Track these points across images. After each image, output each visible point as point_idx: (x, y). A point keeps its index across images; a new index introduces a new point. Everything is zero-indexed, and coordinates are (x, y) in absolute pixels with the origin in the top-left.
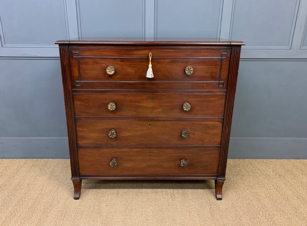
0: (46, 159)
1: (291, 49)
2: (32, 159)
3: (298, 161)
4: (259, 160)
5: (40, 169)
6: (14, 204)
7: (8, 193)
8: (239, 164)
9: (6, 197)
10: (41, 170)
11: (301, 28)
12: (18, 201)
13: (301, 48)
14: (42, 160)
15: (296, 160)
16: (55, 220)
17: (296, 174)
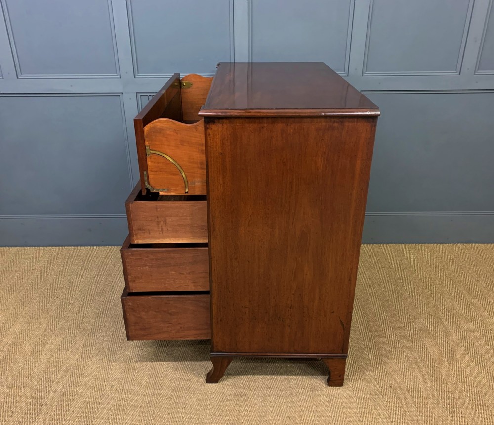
0: (90, 247)
1: (460, 74)
2: (68, 247)
3: (469, 246)
4: (410, 245)
5: (82, 261)
6: (54, 308)
7: (44, 294)
8: (378, 252)
9: (42, 298)
10: (84, 263)
11: (476, 41)
12: (59, 303)
13: (476, 73)
14: (84, 248)
15: (466, 245)
16: (115, 326)
17: (461, 264)
